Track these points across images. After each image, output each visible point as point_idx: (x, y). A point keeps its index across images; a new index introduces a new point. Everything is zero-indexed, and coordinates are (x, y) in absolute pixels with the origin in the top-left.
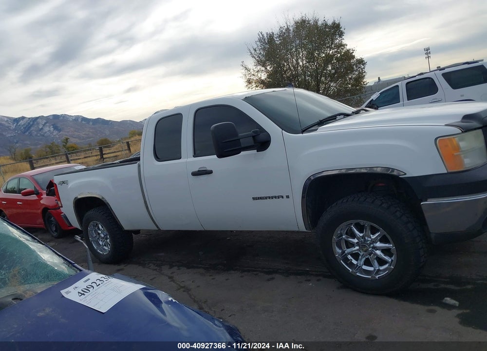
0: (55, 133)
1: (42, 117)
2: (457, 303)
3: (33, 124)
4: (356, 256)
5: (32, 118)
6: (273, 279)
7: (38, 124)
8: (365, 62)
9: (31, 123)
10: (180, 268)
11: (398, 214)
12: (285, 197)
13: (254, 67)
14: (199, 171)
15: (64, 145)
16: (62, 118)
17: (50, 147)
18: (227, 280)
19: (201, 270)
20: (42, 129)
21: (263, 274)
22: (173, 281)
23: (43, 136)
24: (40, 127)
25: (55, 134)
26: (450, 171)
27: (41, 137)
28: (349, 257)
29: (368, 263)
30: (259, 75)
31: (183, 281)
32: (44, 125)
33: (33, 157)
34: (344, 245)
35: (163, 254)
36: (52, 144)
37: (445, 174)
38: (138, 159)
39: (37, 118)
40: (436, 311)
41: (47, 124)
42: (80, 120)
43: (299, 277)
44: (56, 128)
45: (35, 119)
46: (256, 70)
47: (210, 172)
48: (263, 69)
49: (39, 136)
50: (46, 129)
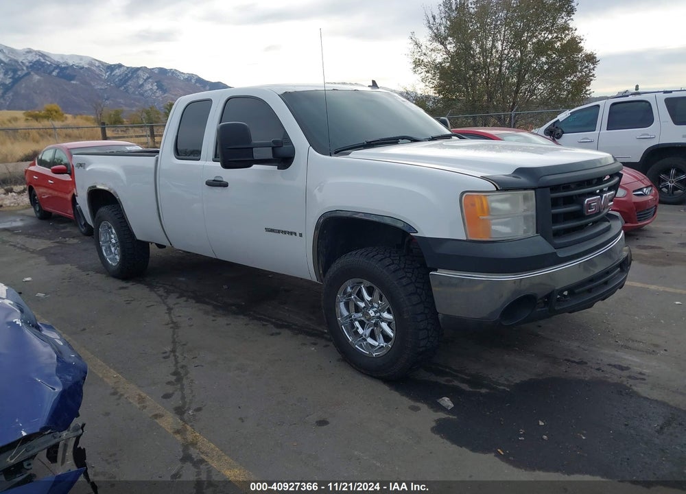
0: (159, 93)
1: (144, 69)
2: (451, 405)
3: (132, 76)
4: (362, 324)
5: (132, 68)
6: (279, 334)
7: (138, 77)
8: (598, 59)
9: (129, 75)
10: (189, 300)
11: (404, 281)
12: (298, 234)
13: (429, 43)
14: (214, 180)
15: (166, 113)
16: (170, 74)
17: (148, 113)
18: (228, 324)
19: (209, 308)
20: (142, 85)
21: (272, 326)
22: (170, 313)
23: (143, 95)
24: (141, 83)
25: (157, 95)
26: (469, 238)
27: (138, 97)
28: (357, 324)
29: (372, 335)
30: (433, 56)
31: (180, 316)
32: (145, 80)
33: (123, 122)
34: (352, 308)
35: (184, 279)
36: (151, 108)
37: (464, 241)
38: (158, 152)
39: (138, 69)
40: (420, 409)
41: (150, 80)
42: (193, 81)
43: (308, 338)
44: (160, 87)
45: (135, 71)
46: (431, 47)
47: (226, 185)
48: (441, 47)
49: (137, 95)
50: (148, 86)
